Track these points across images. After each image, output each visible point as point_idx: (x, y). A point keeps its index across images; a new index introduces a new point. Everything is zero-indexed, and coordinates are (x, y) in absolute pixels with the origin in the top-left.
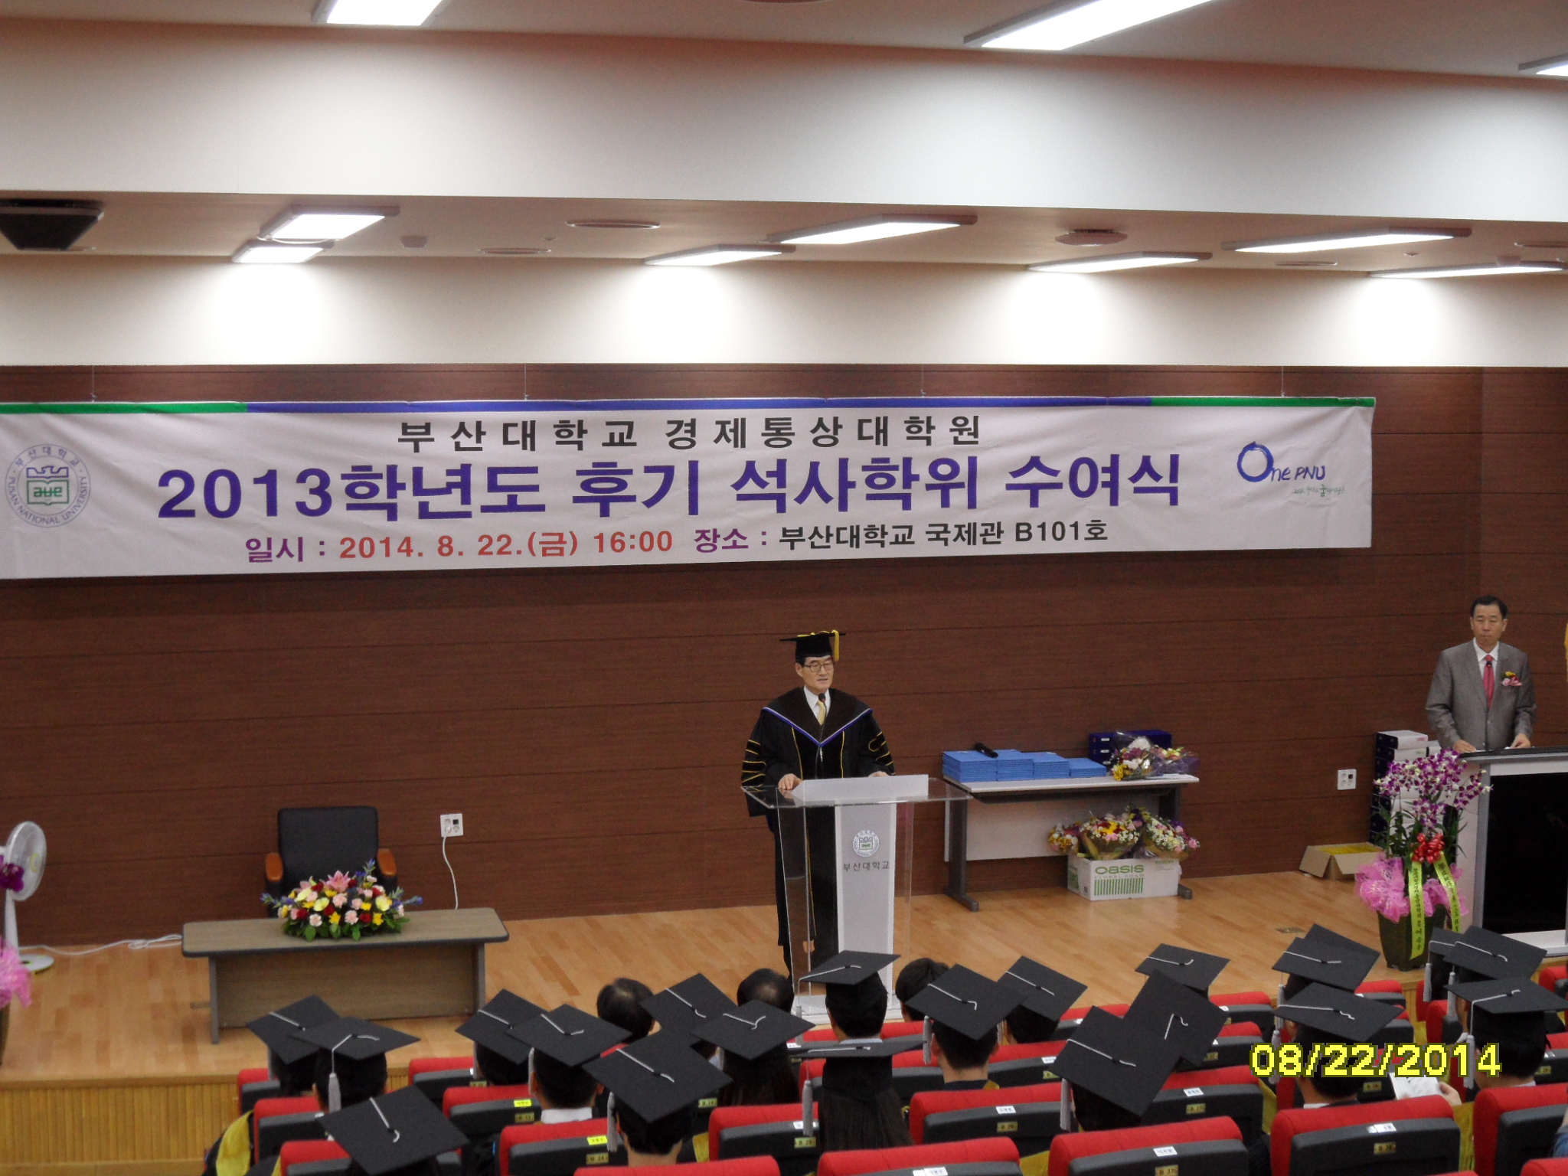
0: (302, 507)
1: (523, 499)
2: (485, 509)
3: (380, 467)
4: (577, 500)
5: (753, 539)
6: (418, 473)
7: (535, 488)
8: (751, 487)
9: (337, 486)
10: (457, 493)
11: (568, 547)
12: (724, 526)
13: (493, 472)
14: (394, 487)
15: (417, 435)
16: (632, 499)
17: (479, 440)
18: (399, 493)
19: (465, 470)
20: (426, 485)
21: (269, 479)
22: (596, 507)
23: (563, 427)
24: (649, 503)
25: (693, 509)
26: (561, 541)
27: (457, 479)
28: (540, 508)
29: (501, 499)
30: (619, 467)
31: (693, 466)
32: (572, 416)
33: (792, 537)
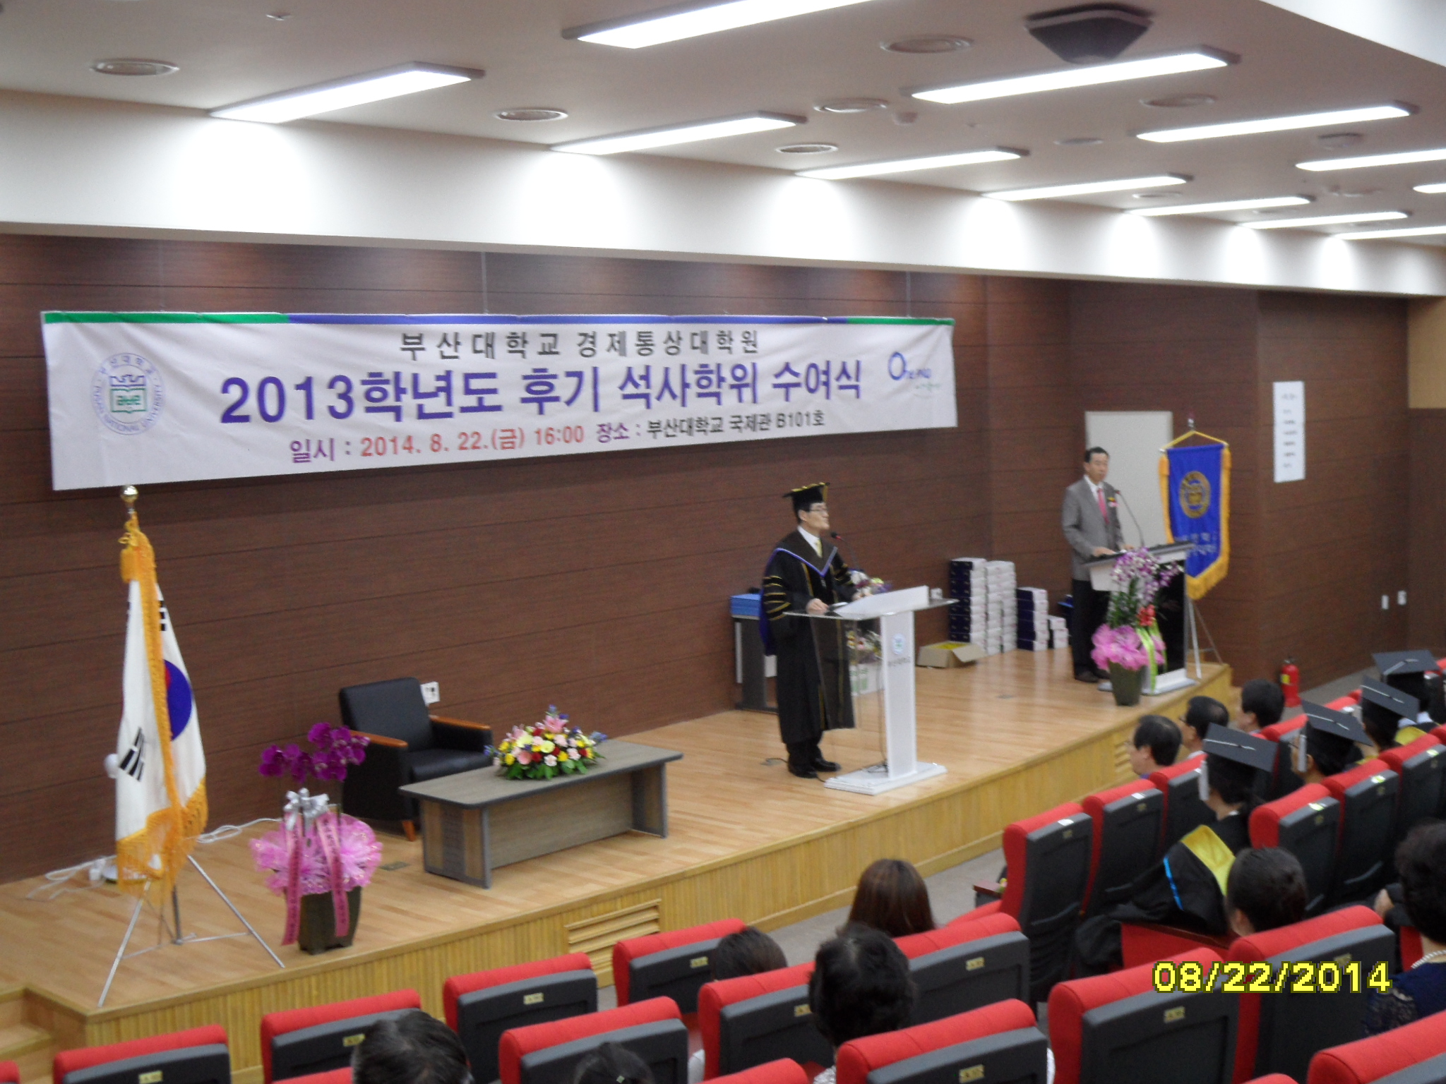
0: (332, 411)
1: (489, 400)
2: (464, 410)
3: (389, 375)
4: (524, 400)
5: (631, 432)
6: (415, 378)
7: (494, 391)
8: (630, 389)
9: (358, 391)
10: (443, 395)
11: (517, 441)
12: (614, 420)
13: (468, 377)
14: (400, 391)
15: (413, 343)
16: (556, 399)
17: (456, 351)
18: (403, 396)
19: (447, 377)
20: (422, 390)
21: (306, 386)
22: (534, 407)
23: (513, 337)
24: (569, 402)
25: (596, 408)
26: (514, 437)
27: (442, 384)
28: (497, 408)
29: (472, 401)
30: (551, 372)
31: (595, 370)
32: (518, 328)
33: (654, 428)
